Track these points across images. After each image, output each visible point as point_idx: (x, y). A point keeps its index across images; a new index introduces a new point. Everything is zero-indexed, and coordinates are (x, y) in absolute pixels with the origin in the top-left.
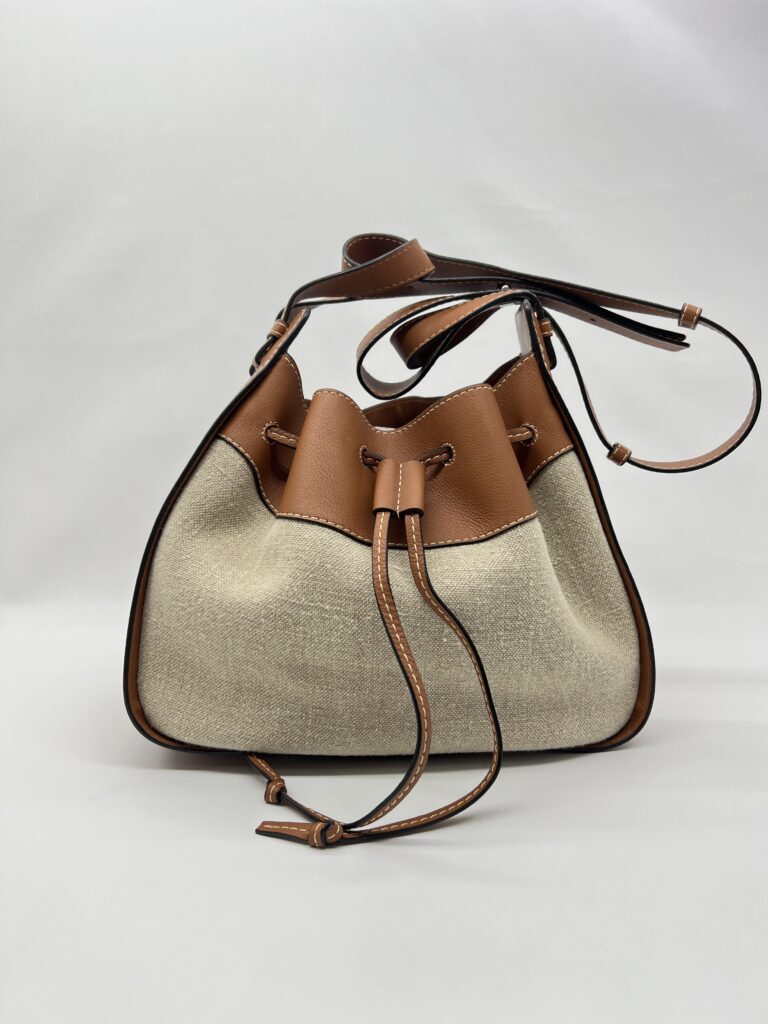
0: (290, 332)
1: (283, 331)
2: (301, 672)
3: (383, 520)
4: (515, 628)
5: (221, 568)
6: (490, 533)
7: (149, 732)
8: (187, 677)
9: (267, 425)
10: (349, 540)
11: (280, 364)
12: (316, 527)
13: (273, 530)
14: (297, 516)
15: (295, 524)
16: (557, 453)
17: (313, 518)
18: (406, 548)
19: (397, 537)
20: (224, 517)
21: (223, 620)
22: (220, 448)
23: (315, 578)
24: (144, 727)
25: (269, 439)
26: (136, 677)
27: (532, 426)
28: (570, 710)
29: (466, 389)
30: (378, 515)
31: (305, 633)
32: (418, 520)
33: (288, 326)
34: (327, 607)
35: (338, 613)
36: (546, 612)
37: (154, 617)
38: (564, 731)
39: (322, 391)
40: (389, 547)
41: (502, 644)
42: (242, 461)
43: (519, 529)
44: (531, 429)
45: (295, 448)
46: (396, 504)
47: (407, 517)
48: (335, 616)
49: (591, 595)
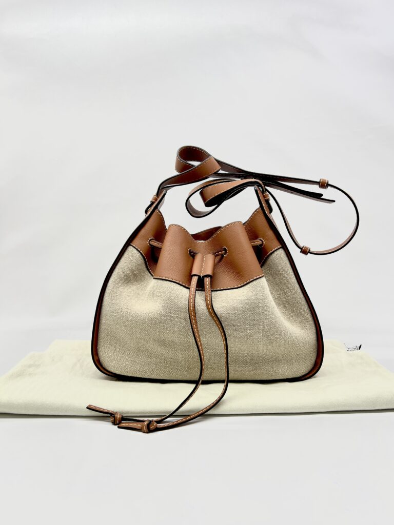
0: (159, 200)
1: (156, 200)
2: (163, 343)
3: (195, 279)
4: (254, 325)
5: (131, 299)
6: (242, 284)
7: (102, 369)
8: (118, 346)
9: (150, 239)
10: (182, 287)
11: (154, 213)
12: (168, 282)
13: (152, 283)
14: (160, 278)
15: (159, 281)
16: (273, 250)
17: (167, 279)
18: (204, 291)
19: (201, 286)
20: (132, 278)
21: (131, 321)
22: (130, 249)
23: (167, 303)
24: (100, 367)
25: (150, 244)
26: (97, 346)
27: (262, 239)
28: (283, 361)
29: (231, 224)
30: (193, 277)
31: (164, 326)
32: (210, 280)
33: (158, 197)
34: (173, 315)
35: (177, 318)
36: (268, 317)
37: (104, 320)
38: (280, 371)
39: (172, 225)
40: (196, 290)
41: (248, 331)
42: (139, 254)
43: (254, 282)
44: (261, 240)
45: (161, 249)
46: (201, 273)
47: (205, 278)
48: (176, 319)
49: (293, 312)
